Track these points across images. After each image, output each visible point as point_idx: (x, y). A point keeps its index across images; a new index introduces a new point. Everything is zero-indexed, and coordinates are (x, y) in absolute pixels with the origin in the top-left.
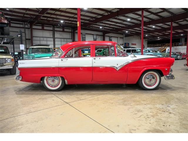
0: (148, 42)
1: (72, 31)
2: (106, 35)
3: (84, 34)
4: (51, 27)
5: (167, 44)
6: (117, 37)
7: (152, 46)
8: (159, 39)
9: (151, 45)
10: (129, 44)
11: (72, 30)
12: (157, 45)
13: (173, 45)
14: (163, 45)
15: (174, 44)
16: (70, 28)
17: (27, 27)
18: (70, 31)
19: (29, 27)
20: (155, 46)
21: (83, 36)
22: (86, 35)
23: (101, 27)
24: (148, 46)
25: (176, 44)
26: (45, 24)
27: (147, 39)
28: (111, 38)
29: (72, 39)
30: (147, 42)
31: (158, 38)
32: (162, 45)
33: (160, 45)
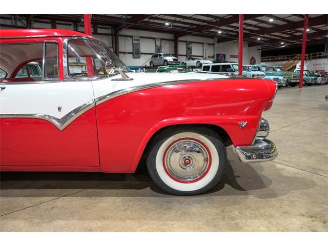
0: (262, 52)
1: (112, 32)
2: (180, 39)
3: (137, 38)
4: (70, 25)
5: (298, 55)
6: (203, 43)
7: (270, 59)
8: (283, 45)
9: (268, 58)
10: (224, 55)
11: (112, 30)
12: (279, 58)
13: (311, 56)
14: (291, 57)
15: (313, 55)
16: (108, 27)
17: (21, 25)
18: (109, 31)
19: (24, 26)
20: (276, 59)
21: (135, 42)
22: (141, 39)
23: (167, 24)
24: (262, 59)
25: (316, 55)
26: (58, 20)
27: (260, 47)
28: (190, 45)
29: (113, 47)
30: (260, 52)
31: (282, 43)
32: (288, 57)
33: (286, 58)
